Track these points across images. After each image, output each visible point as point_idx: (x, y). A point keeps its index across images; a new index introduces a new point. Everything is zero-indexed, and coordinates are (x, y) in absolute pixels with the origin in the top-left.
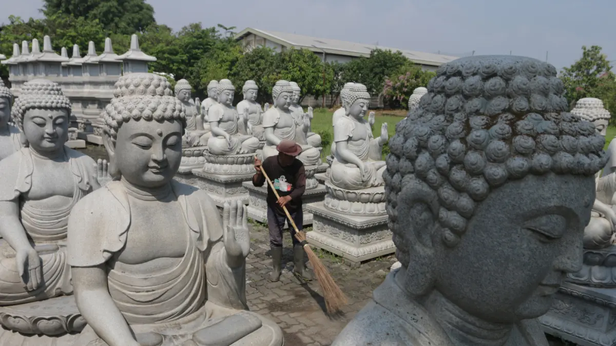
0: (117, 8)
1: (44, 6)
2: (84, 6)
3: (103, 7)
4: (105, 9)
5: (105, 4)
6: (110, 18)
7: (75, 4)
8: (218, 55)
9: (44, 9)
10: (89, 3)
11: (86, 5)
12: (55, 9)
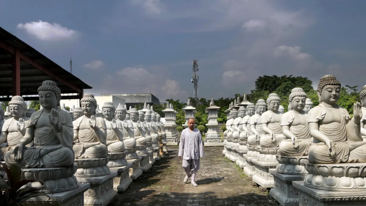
0: (291, 84)
1: (256, 88)
2: (274, 85)
3: (284, 85)
4: (285, 85)
5: (285, 83)
6: (287, 90)
7: (270, 85)
8: (341, 103)
9: (256, 89)
10: (277, 84)
11: (275, 85)
12: (260, 89)
